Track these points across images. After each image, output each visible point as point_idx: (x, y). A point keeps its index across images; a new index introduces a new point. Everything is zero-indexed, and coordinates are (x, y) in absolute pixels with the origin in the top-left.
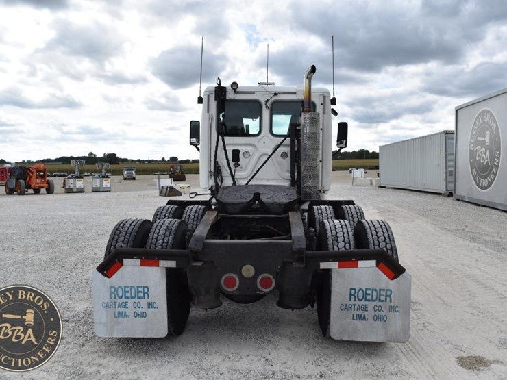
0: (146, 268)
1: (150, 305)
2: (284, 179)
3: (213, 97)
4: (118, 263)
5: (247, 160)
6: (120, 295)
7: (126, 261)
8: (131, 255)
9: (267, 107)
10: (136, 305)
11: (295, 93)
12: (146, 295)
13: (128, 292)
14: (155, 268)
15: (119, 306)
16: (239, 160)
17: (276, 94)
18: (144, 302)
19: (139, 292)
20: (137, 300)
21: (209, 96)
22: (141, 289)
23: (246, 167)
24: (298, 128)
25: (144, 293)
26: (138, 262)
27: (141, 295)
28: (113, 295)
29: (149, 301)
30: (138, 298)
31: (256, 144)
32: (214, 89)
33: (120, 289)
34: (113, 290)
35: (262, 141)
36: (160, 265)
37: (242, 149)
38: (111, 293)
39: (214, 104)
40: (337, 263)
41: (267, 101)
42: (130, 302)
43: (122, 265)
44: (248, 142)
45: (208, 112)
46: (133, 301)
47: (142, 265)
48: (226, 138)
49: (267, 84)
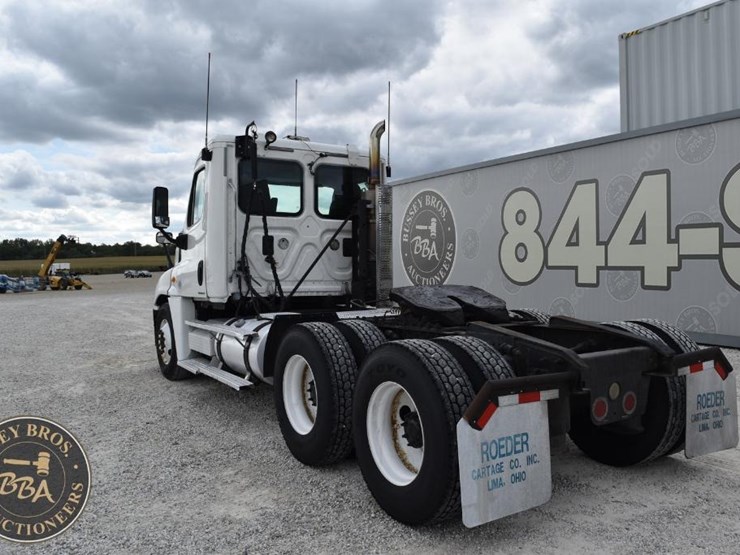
0: (525, 405)
1: (530, 460)
2: (336, 280)
3: (232, 151)
4: (492, 405)
5: (284, 252)
6: (494, 454)
7: (503, 400)
8: (506, 390)
9: (312, 173)
10: (513, 464)
11: (346, 156)
12: (525, 446)
13: (503, 447)
14: (535, 404)
15: (493, 472)
16: (272, 253)
17: (322, 155)
18: (522, 457)
19: (517, 443)
20: (514, 456)
21: (226, 149)
22: (518, 439)
23: (283, 263)
24: (368, 206)
25: (523, 443)
26: (515, 398)
27: (519, 447)
28: (485, 456)
29: (529, 453)
30: (516, 452)
31: (296, 227)
32: (234, 139)
33: (494, 445)
34: (485, 447)
35: (305, 224)
36: (541, 399)
37: (277, 235)
38: (483, 453)
39: (234, 163)
40: (688, 368)
41: (311, 165)
42: (506, 460)
43: (497, 405)
44: (286, 225)
45: (225, 175)
46: (508, 459)
47: (522, 401)
48: (268, 217)
49: (296, 139)
